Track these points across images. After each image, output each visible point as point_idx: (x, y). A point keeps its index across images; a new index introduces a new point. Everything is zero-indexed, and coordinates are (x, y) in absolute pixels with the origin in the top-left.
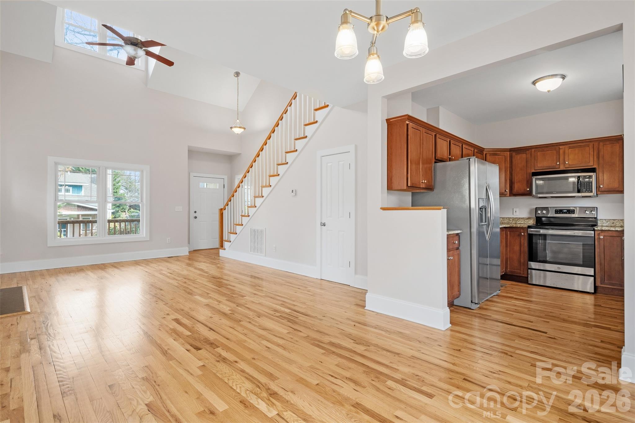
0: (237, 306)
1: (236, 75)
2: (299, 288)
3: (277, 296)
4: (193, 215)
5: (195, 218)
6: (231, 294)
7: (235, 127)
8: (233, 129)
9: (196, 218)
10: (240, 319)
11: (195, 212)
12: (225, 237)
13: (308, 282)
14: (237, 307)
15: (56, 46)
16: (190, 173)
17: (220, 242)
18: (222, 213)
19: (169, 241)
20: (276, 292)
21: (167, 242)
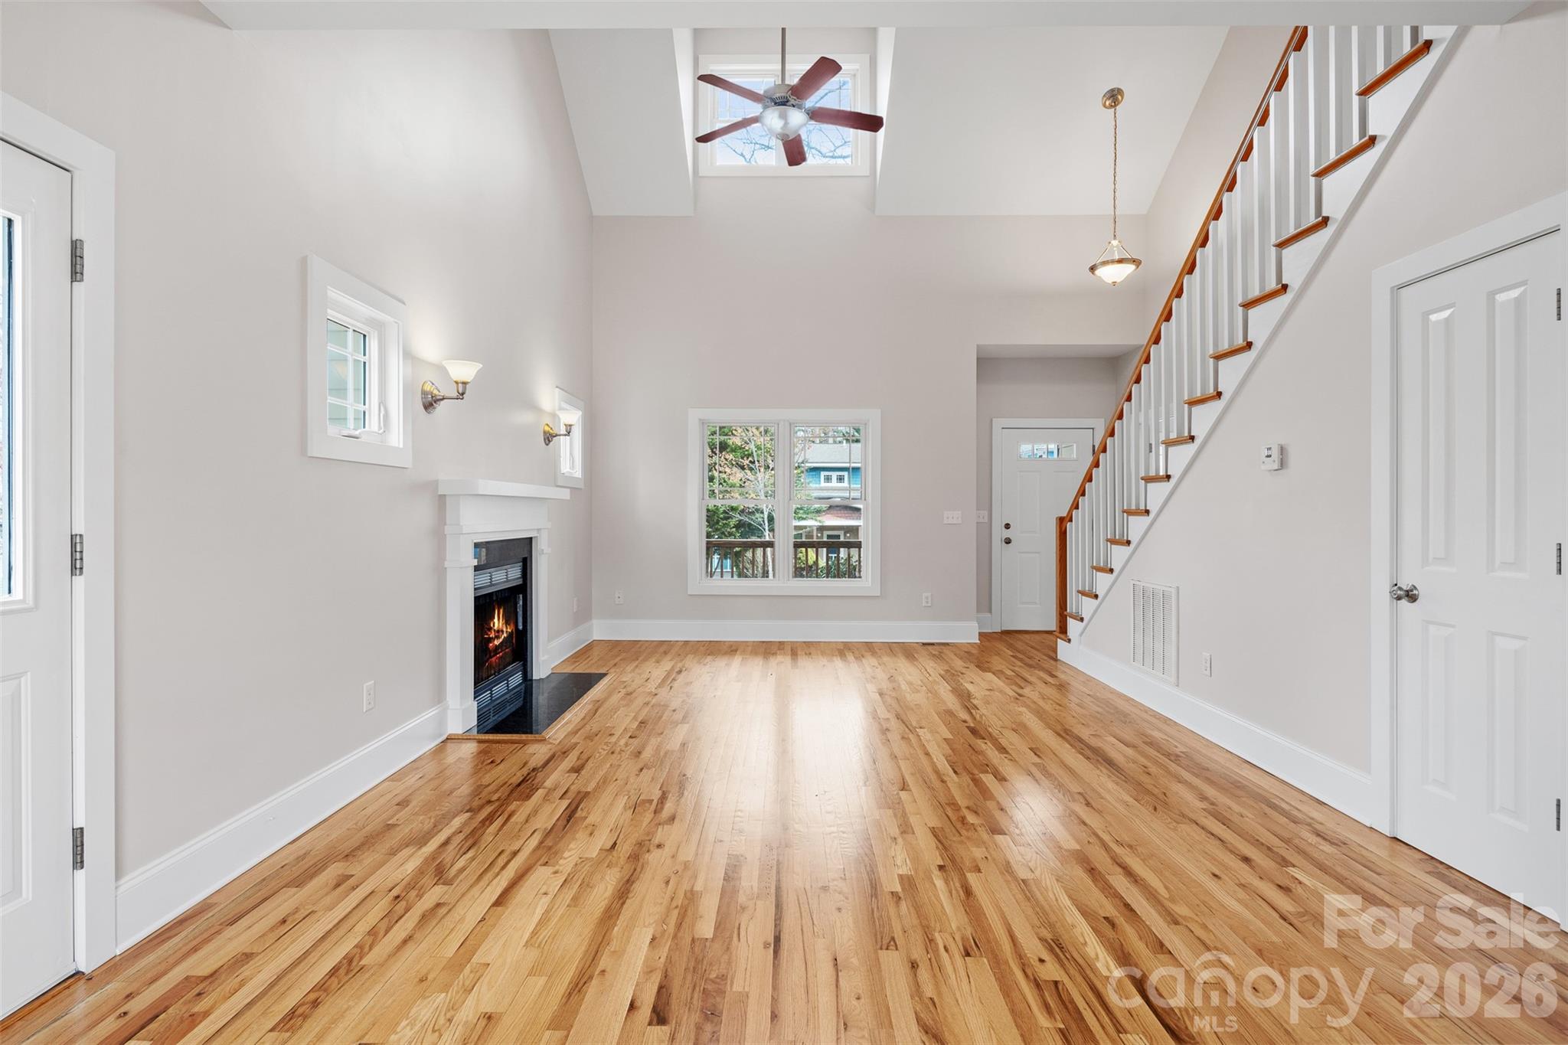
0: (941, 868)
1: (1107, 103)
2: (1246, 860)
3: (1119, 870)
4: (999, 533)
5: (1007, 543)
6: (968, 808)
7: (1105, 263)
8: (1099, 272)
9: (1008, 541)
10: (898, 934)
11: (1007, 526)
12: (1071, 607)
13: (1313, 839)
14: (936, 872)
15: (701, 177)
16: (992, 420)
17: (1058, 616)
18: (1063, 529)
19: (927, 602)
20: (1130, 847)
21: (923, 605)
